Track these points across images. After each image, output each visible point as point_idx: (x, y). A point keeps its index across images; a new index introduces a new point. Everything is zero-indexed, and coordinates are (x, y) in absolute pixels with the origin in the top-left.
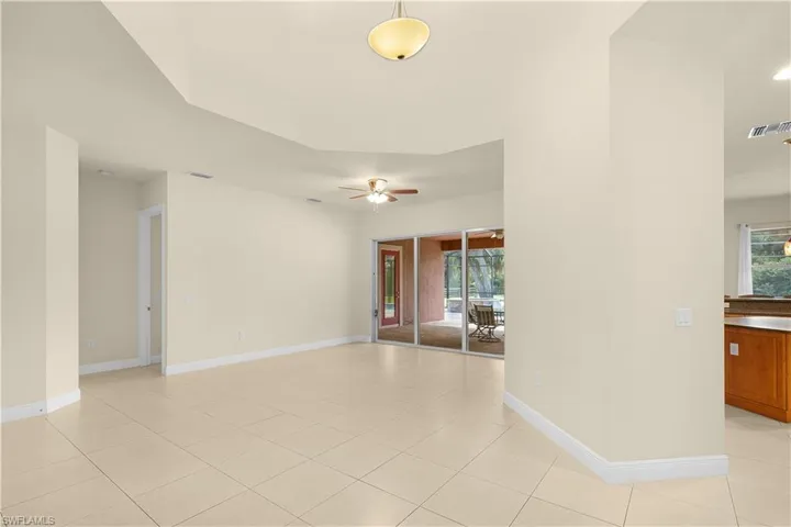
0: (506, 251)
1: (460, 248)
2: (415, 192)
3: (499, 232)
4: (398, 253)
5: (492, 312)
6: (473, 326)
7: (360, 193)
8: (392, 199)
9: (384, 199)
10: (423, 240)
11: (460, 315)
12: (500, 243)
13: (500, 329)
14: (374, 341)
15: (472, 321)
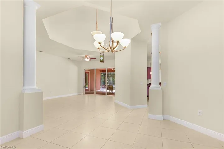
0: (116, 72)
1: (105, 72)
2: (96, 59)
3: (114, 68)
4: (89, 73)
5: (112, 87)
6: (108, 91)
7: (82, 58)
8: (90, 60)
9: (88, 60)
10: (97, 70)
11: (105, 89)
12: (114, 71)
13: (114, 91)
14: (84, 94)
15: (108, 89)
